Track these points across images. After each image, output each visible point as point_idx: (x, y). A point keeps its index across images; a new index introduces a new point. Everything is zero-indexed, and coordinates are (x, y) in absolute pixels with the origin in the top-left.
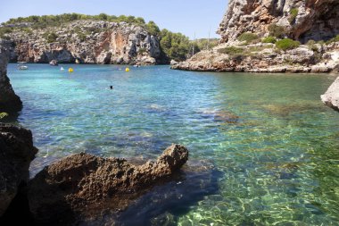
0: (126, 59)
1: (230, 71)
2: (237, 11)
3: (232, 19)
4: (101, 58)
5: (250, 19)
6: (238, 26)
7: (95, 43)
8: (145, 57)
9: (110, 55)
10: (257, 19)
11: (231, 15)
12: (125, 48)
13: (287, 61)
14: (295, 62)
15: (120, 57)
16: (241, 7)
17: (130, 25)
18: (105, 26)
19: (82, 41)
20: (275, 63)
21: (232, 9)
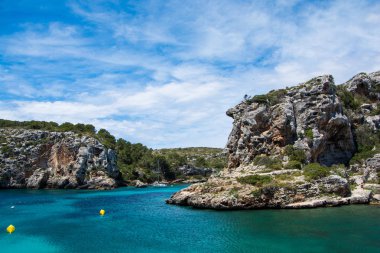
0: (73, 180)
1: (262, 208)
2: (245, 130)
3: (241, 140)
4: (34, 180)
5: (262, 140)
6: (249, 147)
7: (26, 159)
8: (101, 178)
9: (47, 175)
10: (269, 140)
11: (239, 134)
12: (71, 166)
13: (323, 192)
14: (331, 192)
15: (64, 178)
16: (249, 127)
17: (80, 136)
18: (43, 136)
19: (7, 156)
20: (312, 195)
21: (239, 128)
